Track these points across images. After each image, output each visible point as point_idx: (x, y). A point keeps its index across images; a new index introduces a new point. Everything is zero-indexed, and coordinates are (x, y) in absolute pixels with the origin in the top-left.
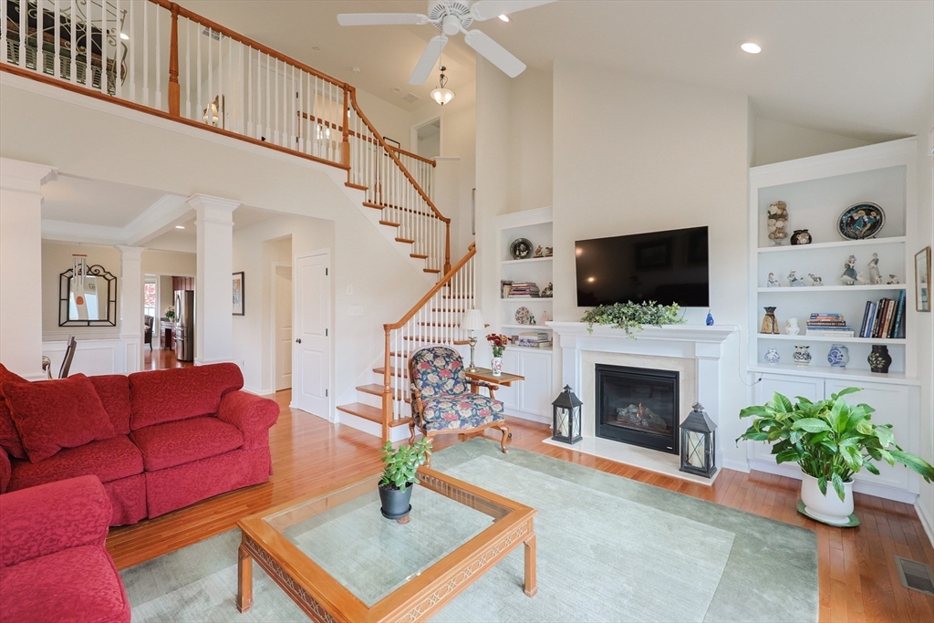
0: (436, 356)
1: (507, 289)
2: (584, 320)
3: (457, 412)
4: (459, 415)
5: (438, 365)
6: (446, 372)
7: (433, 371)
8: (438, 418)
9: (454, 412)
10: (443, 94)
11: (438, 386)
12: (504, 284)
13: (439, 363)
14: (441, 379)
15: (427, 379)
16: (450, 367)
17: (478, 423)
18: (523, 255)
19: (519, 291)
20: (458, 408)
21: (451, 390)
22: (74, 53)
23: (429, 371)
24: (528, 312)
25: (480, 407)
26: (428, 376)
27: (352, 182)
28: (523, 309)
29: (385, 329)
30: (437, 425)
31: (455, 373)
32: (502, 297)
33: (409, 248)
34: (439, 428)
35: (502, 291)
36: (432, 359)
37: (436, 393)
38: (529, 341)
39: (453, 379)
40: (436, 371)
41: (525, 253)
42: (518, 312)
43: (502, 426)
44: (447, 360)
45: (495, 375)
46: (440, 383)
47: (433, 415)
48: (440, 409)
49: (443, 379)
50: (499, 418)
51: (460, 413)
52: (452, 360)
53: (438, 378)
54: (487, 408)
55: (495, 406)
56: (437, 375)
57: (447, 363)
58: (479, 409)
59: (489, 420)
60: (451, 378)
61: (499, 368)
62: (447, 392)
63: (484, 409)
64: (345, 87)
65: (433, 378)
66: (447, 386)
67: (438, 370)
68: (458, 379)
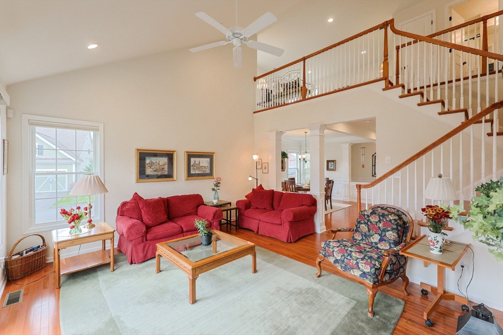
0: (373, 213)
3: (333, 251)
5: (372, 220)
6: (375, 228)
7: (365, 223)
11: (366, 235)
13: (374, 219)
14: (369, 231)
15: (359, 227)
16: (381, 225)
17: (345, 268)
21: (376, 244)
23: (363, 222)
25: (349, 257)
26: (361, 225)
30: (324, 253)
34: (324, 256)
36: (369, 214)
44: (381, 218)
49: (371, 232)
50: (367, 278)
51: (335, 253)
52: (385, 220)
53: (367, 230)
54: (355, 262)
55: (363, 265)
56: (368, 227)
57: (380, 221)
58: (347, 259)
59: (357, 273)
60: (378, 234)
61: (432, 244)
62: (372, 243)
63: (351, 261)
64: (384, 26)
65: (364, 228)
66: (373, 238)
67: (369, 223)
68: (385, 238)
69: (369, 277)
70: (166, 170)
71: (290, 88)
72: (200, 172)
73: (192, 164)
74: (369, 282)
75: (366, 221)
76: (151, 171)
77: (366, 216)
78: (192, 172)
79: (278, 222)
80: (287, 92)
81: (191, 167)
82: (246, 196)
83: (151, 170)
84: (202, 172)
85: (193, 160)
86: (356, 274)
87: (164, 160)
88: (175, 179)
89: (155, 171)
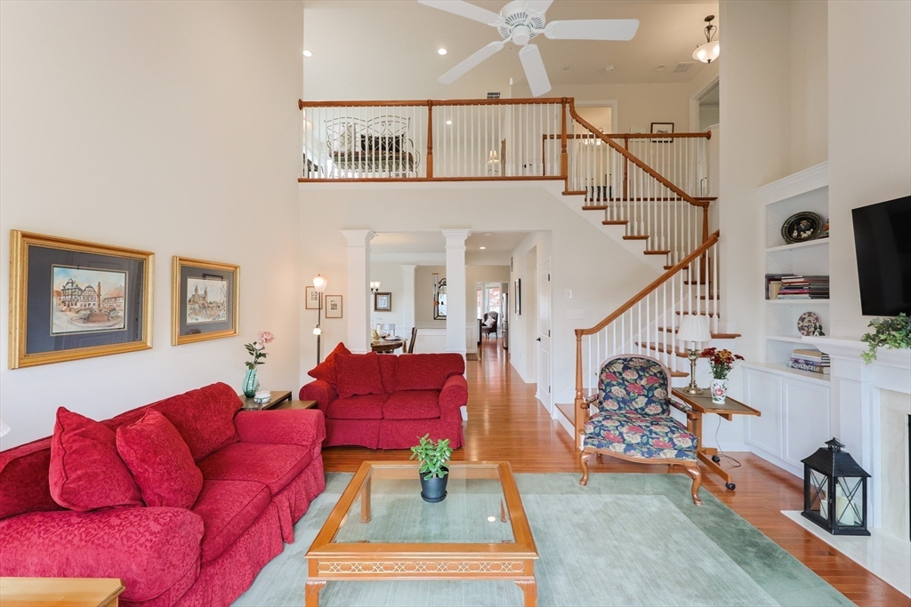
0: (626, 368)
1: (774, 286)
2: (868, 338)
3: (621, 434)
4: (623, 438)
5: (628, 378)
6: (636, 388)
7: (619, 384)
8: (598, 435)
9: (617, 433)
10: (709, 50)
11: (624, 401)
12: (770, 279)
13: (630, 376)
14: (628, 394)
15: (610, 391)
16: (643, 382)
17: (650, 454)
18: (804, 235)
19: (791, 289)
20: (624, 430)
21: (642, 409)
22: (387, 156)
23: (615, 383)
24: (817, 319)
25: (654, 436)
26: (613, 388)
27: (570, 190)
28: (810, 314)
29: (576, 334)
30: (596, 443)
31: (649, 390)
32: (768, 298)
33: (641, 245)
34: (598, 446)
35: (767, 289)
36: (620, 370)
37: (620, 408)
38: (807, 363)
39: (646, 396)
40: (623, 384)
41: (809, 233)
42: (802, 319)
43: (692, 468)
44: (641, 373)
45: (714, 401)
46: (627, 398)
47: (592, 431)
48: (603, 425)
49: (632, 394)
50: (687, 456)
51: (625, 436)
52: (647, 375)
53: (625, 392)
54: (667, 439)
55: (680, 439)
56: (625, 389)
57: (640, 377)
58: (653, 438)
59: (670, 454)
60: (644, 395)
61: (719, 393)
62: (636, 410)
63: (661, 439)
64: (564, 101)
65: (618, 391)
66: (637, 403)
67: (627, 383)
68: (653, 398)
69: (690, 453)
70: (121, 314)
71: (384, 149)
72: (207, 320)
73: (189, 296)
74: (691, 460)
75: (621, 381)
76: (71, 321)
77: (617, 374)
78: (189, 321)
79: (434, 413)
80: (377, 154)
81: (189, 306)
82: (310, 374)
83: (72, 314)
84: (210, 320)
85: (191, 282)
86: (669, 456)
87: (114, 282)
88: (149, 344)
89: (87, 319)
